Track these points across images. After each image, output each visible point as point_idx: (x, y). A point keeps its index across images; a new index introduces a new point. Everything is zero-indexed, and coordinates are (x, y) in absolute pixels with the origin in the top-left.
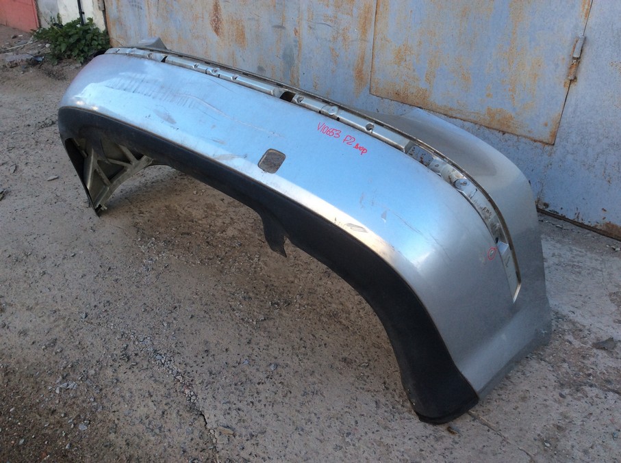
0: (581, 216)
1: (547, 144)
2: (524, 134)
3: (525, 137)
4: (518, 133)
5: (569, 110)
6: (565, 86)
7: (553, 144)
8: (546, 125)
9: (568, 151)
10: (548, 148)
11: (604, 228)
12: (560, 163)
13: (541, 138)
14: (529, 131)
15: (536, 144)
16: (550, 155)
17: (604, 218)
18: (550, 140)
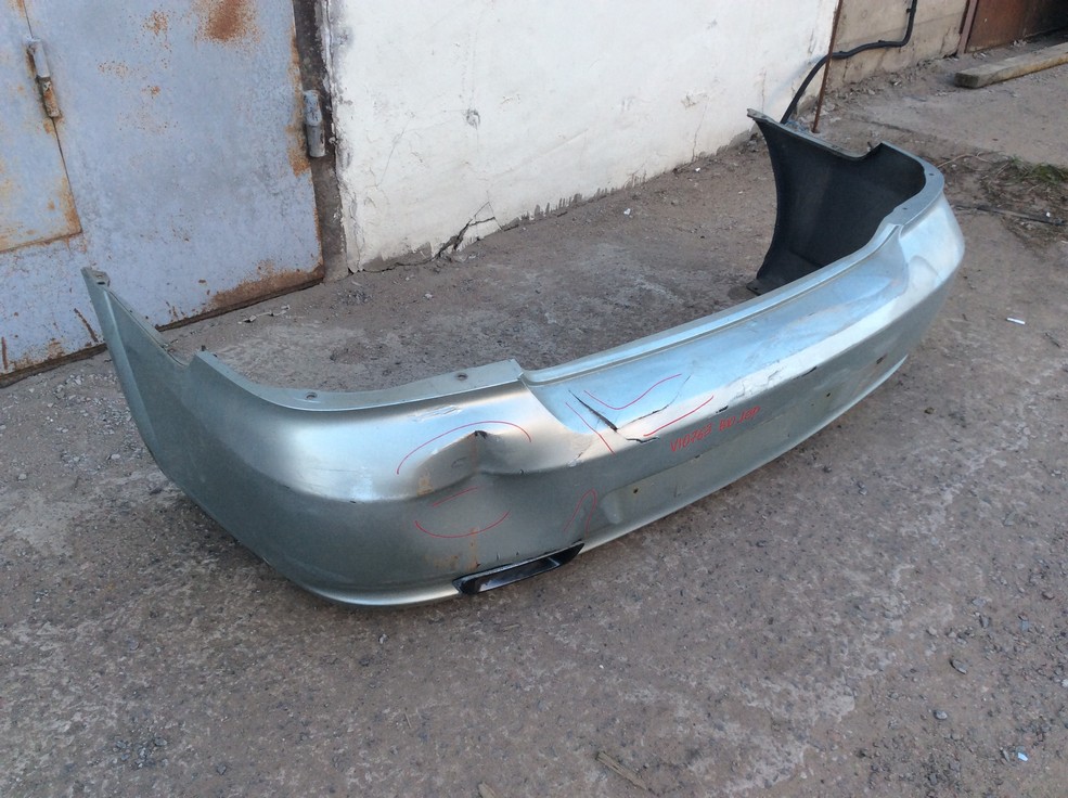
0: (178, 310)
1: (70, 236)
2: (22, 241)
3: (28, 245)
4: (12, 246)
5: (76, 164)
6: (47, 131)
7: (81, 231)
8: (52, 207)
9: (107, 229)
10: (75, 242)
11: (216, 306)
12: (107, 254)
13: (57, 231)
14: (30, 233)
15: (52, 246)
16: (85, 251)
17: (208, 292)
18: (73, 227)
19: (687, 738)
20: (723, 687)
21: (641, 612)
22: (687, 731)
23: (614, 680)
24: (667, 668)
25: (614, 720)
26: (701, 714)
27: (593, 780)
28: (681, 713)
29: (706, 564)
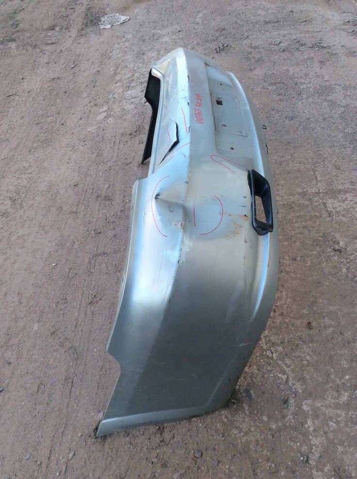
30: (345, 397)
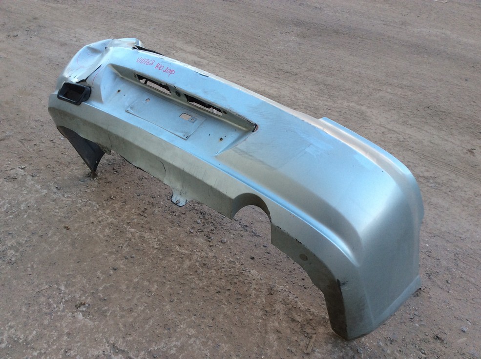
19: (287, 322)
20: (259, 310)
21: (226, 343)
22: (284, 323)
23: (268, 351)
24: (256, 331)
25: (288, 349)
26: (275, 317)
27: (319, 354)
28: (277, 324)
29: (190, 317)
30: (22, 207)
